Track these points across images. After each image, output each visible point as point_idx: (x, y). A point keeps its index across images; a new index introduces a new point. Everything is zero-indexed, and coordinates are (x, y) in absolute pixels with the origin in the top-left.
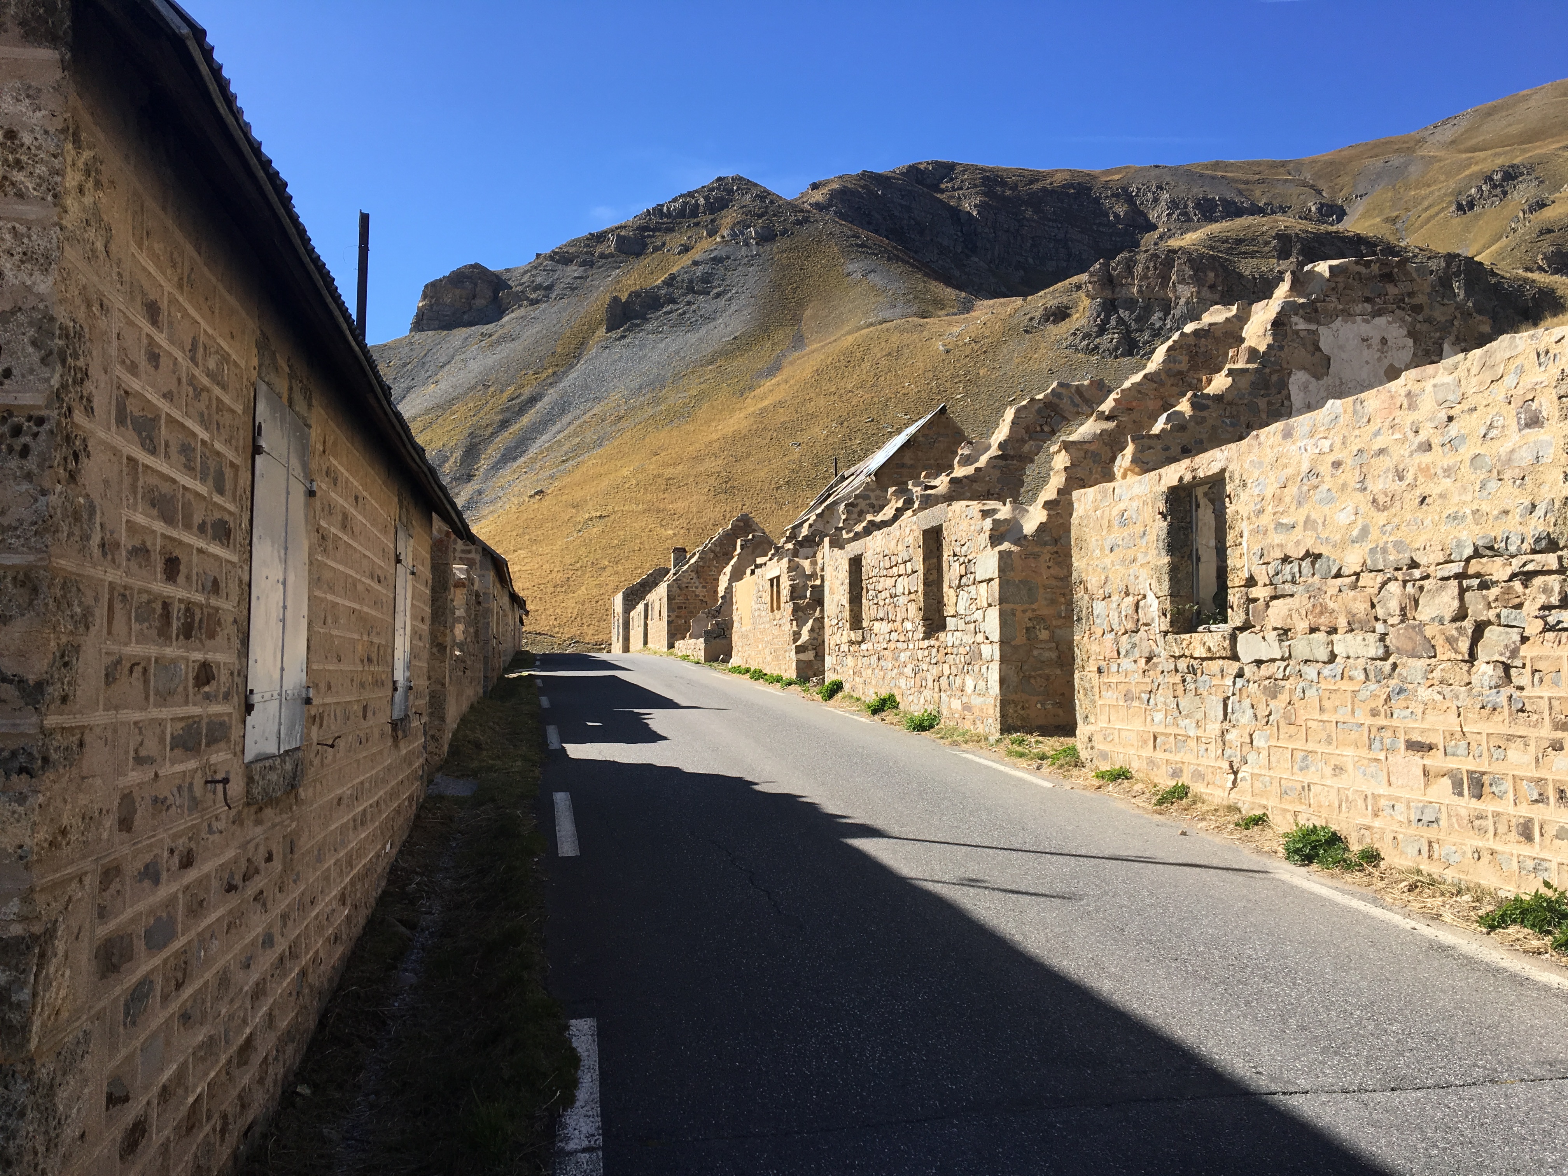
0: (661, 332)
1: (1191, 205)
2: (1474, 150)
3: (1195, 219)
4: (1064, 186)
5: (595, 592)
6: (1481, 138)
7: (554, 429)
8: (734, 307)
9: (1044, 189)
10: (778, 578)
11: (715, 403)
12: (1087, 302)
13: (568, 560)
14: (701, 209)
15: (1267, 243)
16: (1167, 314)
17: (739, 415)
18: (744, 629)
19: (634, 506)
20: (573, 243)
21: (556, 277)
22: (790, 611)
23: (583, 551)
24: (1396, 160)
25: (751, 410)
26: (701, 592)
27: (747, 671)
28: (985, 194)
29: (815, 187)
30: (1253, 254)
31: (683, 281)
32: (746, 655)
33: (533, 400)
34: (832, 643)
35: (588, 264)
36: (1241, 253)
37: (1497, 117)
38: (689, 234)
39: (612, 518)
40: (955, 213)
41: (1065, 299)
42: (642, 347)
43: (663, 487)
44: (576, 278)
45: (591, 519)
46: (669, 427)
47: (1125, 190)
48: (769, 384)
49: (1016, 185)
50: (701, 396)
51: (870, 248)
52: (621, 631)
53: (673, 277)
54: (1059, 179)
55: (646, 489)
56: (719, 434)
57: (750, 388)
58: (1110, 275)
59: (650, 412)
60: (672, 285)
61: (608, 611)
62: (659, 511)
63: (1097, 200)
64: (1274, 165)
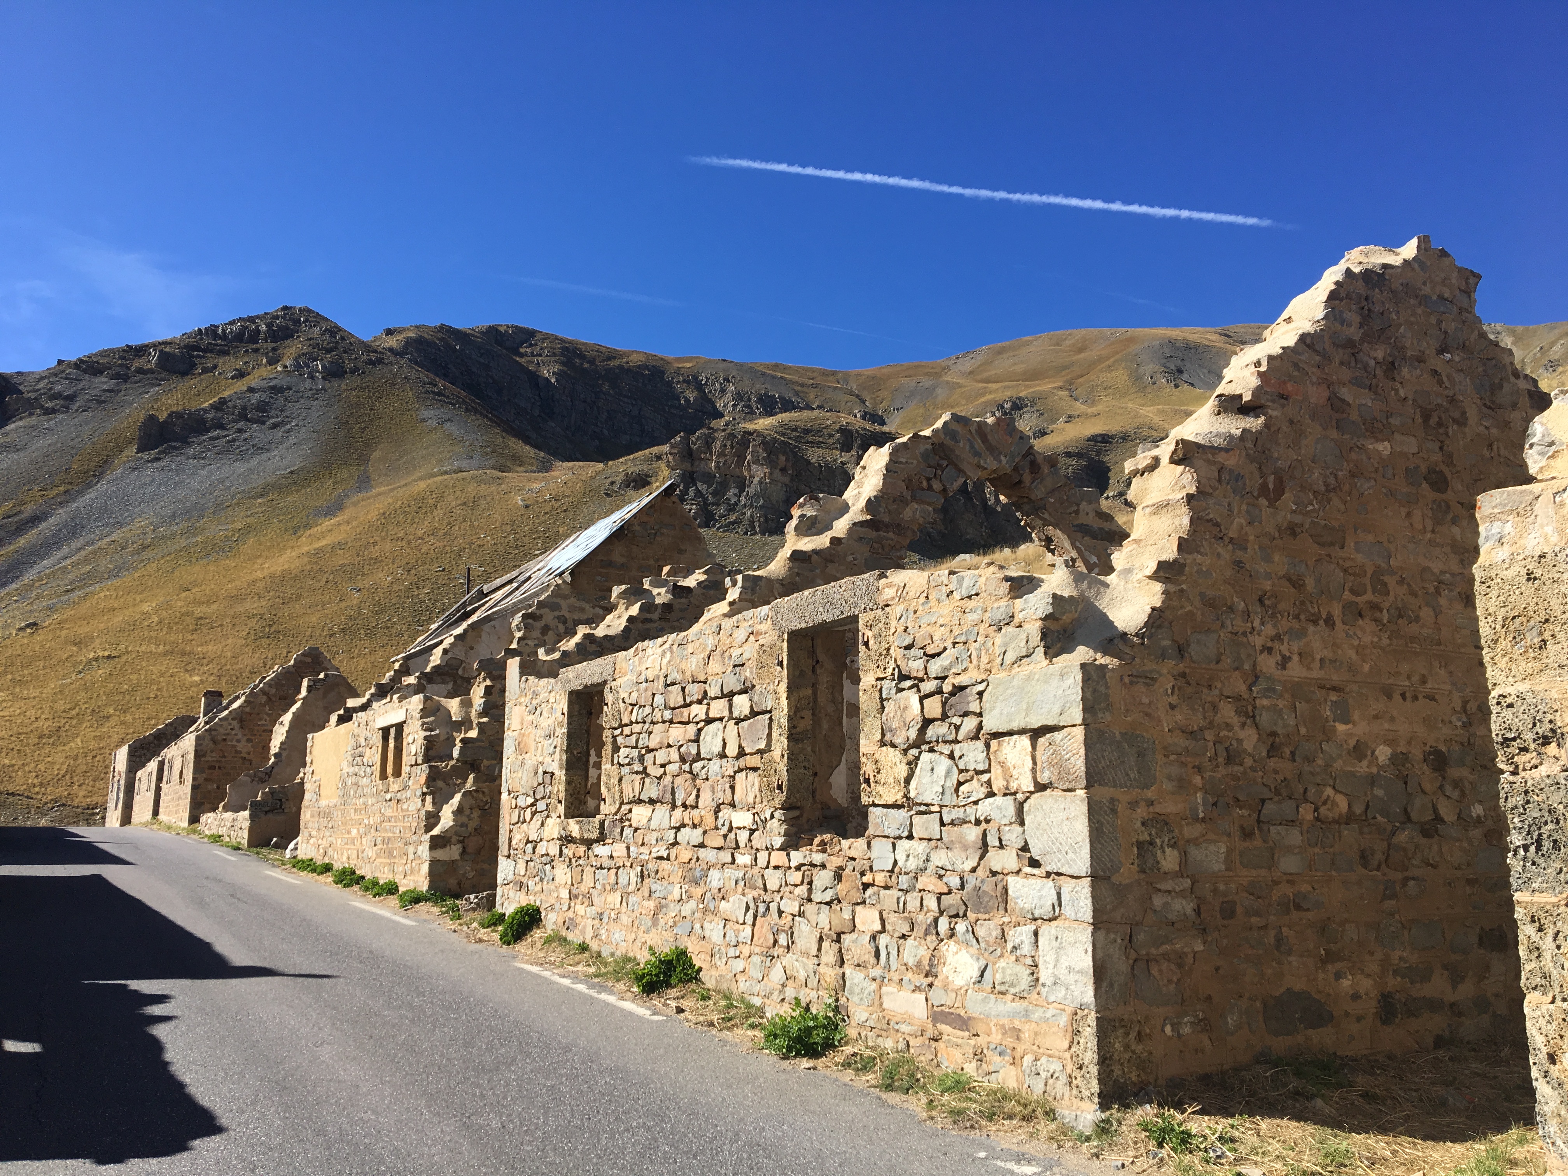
0: (203, 458)
1: (754, 399)
2: (988, 381)
3: (758, 412)
4: (639, 367)
5: (93, 745)
6: (993, 372)
7: (59, 554)
8: (292, 440)
9: (620, 367)
10: (400, 727)
11: (262, 539)
12: (666, 472)
13: (61, 705)
14: (262, 335)
15: (831, 436)
16: (742, 490)
17: (290, 554)
18: (323, 803)
19: (153, 647)
20: (104, 353)
21: (80, 387)
22: (423, 779)
23: (82, 696)
24: (927, 382)
25: (305, 549)
26: (243, 747)
27: (327, 868)
28: (563, 364)
29: (389, 332)
30: (818, 445)
31: (235, 407)
32: (324, 843)
33: (36, 519)
34: (517, 838)
35: (123, 377)
36: (808, 442)
37: (1005, 356)
38: (246, 359)
39: (124, 659)
40: (534, 378)
41: (645, 468)
42: (178, 472)
43: (191, 627)
44: (105, 391)
45: (96, 659)
46: (205, 561)
47: (695, 378)
48: (328, 523)
49: (594, 359)
50: (248, 530)
51: (448, 397)
52: (121, 795)
53: (223, 402)
54: (635, 359)
55: (170, 628)
56: (266, 573)
57: (305, 526)
58: (690, 448)
59: (183, 543)
60: (221, 410)
61: (107, 767)
62: (184, 654)
63: (669, 384)
64: (825, 374)
